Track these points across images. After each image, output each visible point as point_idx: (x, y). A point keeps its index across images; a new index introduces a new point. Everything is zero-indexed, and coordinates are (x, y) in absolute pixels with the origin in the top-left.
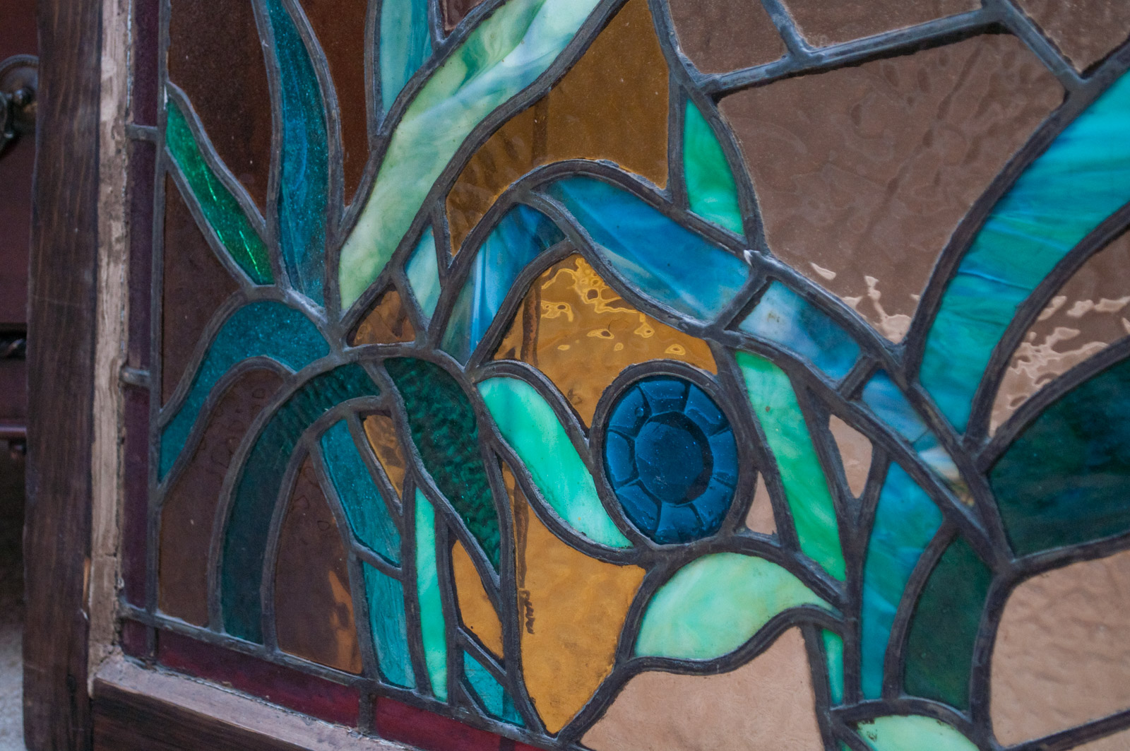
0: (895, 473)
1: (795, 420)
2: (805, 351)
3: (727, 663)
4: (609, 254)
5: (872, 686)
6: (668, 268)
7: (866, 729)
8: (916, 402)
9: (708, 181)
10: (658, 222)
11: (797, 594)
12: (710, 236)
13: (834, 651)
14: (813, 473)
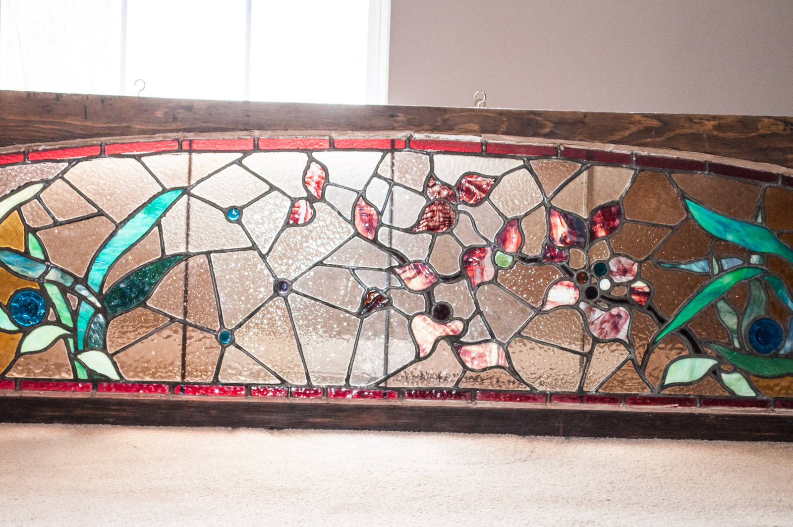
0: (83, 302)
1: (59, 296)
2: (61, 281)
3: (45, 349)
4: (10, 266)
5: (81, 348)
6: (25, 268)
7: (79, 357)
8: (88, 288)
9: (35, 249)
10: (22, 259)
11: (62, 331)
12: (37, 260)
13: (71, 341)
14: (65, 306)
